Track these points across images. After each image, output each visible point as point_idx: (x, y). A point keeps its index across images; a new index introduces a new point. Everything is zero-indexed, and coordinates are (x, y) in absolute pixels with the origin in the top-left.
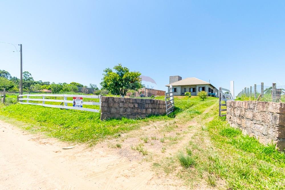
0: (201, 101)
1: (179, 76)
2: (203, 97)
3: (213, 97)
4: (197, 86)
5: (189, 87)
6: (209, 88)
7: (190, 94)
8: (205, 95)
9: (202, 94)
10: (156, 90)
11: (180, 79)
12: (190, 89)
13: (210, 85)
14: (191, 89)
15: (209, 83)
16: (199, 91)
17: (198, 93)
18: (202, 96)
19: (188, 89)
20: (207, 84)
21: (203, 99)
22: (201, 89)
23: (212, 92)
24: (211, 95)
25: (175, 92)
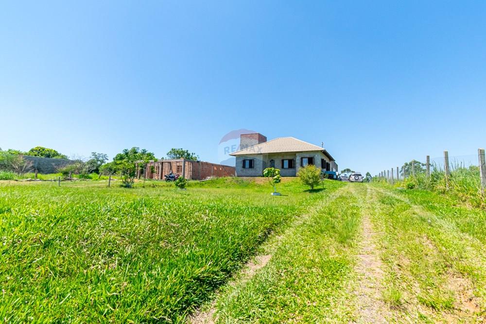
0: (305, 191)
1: (259, 135)
2: (311, 181)
3: (331, 180)
4: (297, 154)
5: (281, 158)
6: (322, 160)
7: (277, 172)
8: (316, 177)
9: (310, 174)
10: (213, 165)
11: (262, 139)
12: (283, 161)
13: (325, 153)
14: (285, 161)
15: (323, 149)
16: (302, 165)
17: (299, 170)
18: (309, 178)
19: (278, 162)
20: (318, 151)
21: (312, 186)
22: (305, 161)
23: (328, 169)
24: (327, 175)
25: (250, 169)
